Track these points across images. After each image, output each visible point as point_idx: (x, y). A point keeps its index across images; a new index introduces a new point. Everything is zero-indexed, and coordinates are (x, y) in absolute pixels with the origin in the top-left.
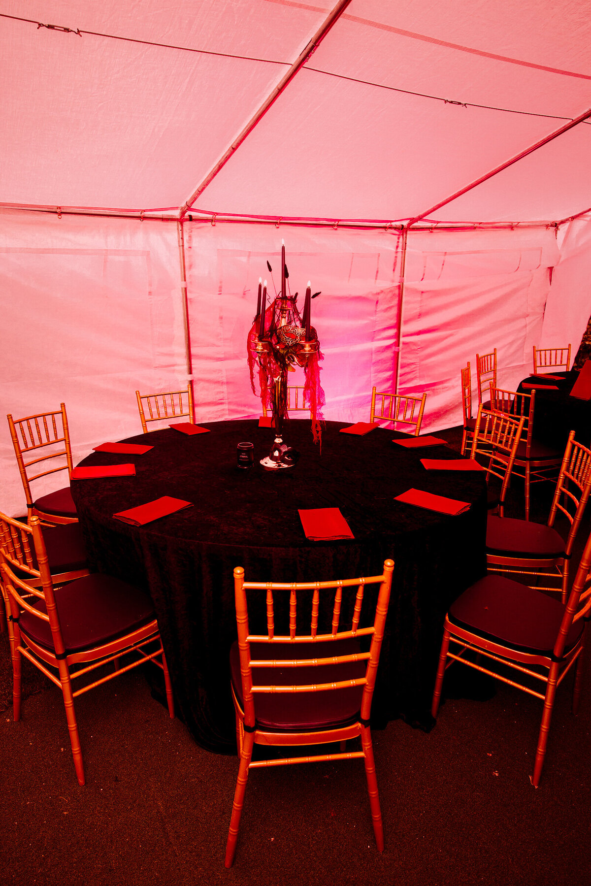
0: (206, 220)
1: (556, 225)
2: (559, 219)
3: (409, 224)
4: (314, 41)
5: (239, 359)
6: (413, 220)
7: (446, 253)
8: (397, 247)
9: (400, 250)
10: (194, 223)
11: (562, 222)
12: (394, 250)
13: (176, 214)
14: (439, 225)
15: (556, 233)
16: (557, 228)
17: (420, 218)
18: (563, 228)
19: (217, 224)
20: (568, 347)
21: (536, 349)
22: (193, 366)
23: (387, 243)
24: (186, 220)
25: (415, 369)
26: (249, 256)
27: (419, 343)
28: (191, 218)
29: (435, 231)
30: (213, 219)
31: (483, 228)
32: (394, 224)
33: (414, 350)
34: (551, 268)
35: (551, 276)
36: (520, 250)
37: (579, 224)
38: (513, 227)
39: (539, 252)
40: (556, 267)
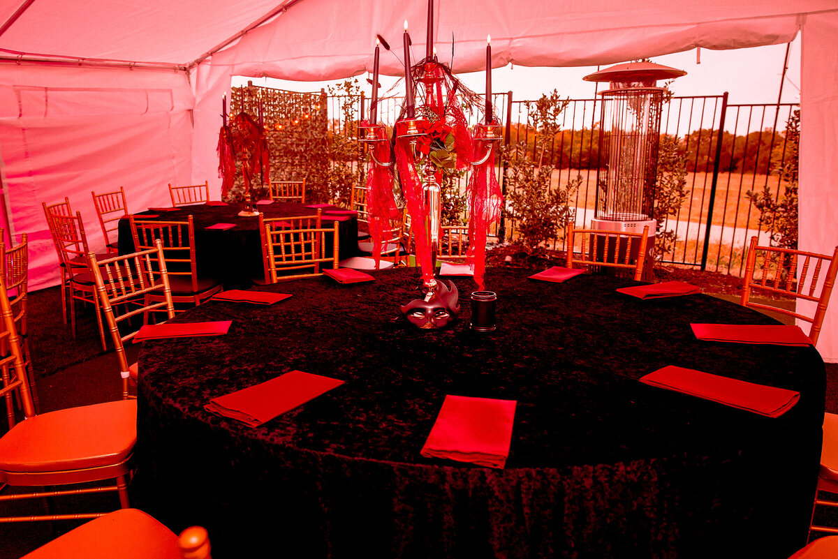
1: (186, 70)
2: (187, 60)
7: (46, 88)
11: (191, 67)
14: (24, 56)
15: (189, 77)
16: (189, 72)
18: (194, 72)
20: (205, 184)
21: (172, 187)
25: (35, 213)
27: (34, 185)
29: (22, 63)
31: (92, 65)
33: (28, 192)
34: (190, 111)
35: (192, 118)
36: (146, 91)
37: (205, 68)
38: (131, 67)
39: (169, 94)
40: (194, 110)
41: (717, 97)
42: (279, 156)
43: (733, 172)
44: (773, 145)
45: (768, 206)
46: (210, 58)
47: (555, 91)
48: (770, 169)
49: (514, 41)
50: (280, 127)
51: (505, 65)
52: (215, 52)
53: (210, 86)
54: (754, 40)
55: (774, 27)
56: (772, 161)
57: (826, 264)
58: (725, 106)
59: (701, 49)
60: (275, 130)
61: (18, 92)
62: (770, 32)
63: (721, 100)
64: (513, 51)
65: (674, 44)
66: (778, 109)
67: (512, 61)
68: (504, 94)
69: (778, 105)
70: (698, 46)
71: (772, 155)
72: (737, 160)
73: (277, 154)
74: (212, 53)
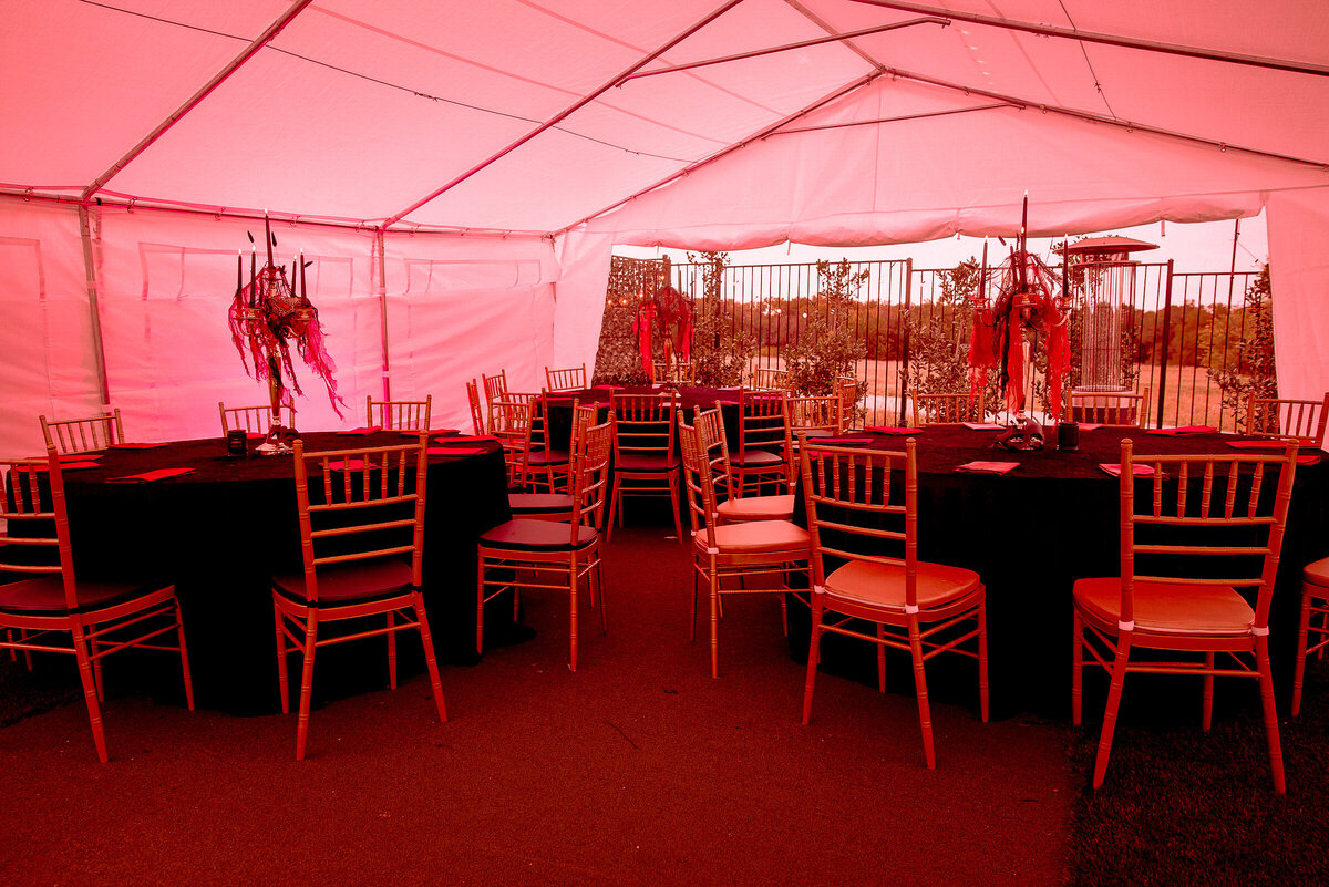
0: (121, 205)
1: (552, 237)
2: (553, 229)
3: (385, 226)
4: (279, 23)
5: (177, 385)
6: (389, 221)
7: (432, 261)
8: (373, 252)
9: (376, 254)
10: (103, 207)
11: (558, 234)
12: (370, 254)
13: (79, 194)
14: (420, 228)
15: (554, 246)
16: (554, 239)
17: (397, 219)
18: (560, 240)
19: (136, 211)
22: (110, 394)
23: (362, 247)
24: (93, 203)
26: (183, 253)
27: (413, 367)
28: (99, 202)
29: (415, 235)
30: (131, 206)
31: (471, 235)
32: (366, 224)
33: (407, 375)
34: (553, 284)
35: (554, 292)
36: (516, 262)
37: (575, 236)
38: (504, 236)
39: (537, 265)
40: (558, 283)
41: (1161, 265)
42: (622, 336)
43: (1144, 363)
44: (1199, 325)
45: (1233, 386)
46: (584, 224)
47: (973, 258)
48: (1199, 357)
49: (962, 211)
50: (625, 302)
51: (952, 235)
52: (590, 218)
53: (581, 255)
54: (1219, 214)
55: (1238, 202)
56: (1200, 346)
57: (1318, 409)
58: (1170, 275)
59: (1166, 222)
60: (619, 306)
61: (408, 266)
62: (1235, 208)
63: (1165, 268)
64: (961, 221)
65: (1138, 217)
66: (1232, 278)
67: (961, 232)
68: (902, 261)
69: (1232, 274)
70: (1162, 219)
71: (1200, 337)
72: (1148, 345)
73: (620, 334)
74: (587, 220)
